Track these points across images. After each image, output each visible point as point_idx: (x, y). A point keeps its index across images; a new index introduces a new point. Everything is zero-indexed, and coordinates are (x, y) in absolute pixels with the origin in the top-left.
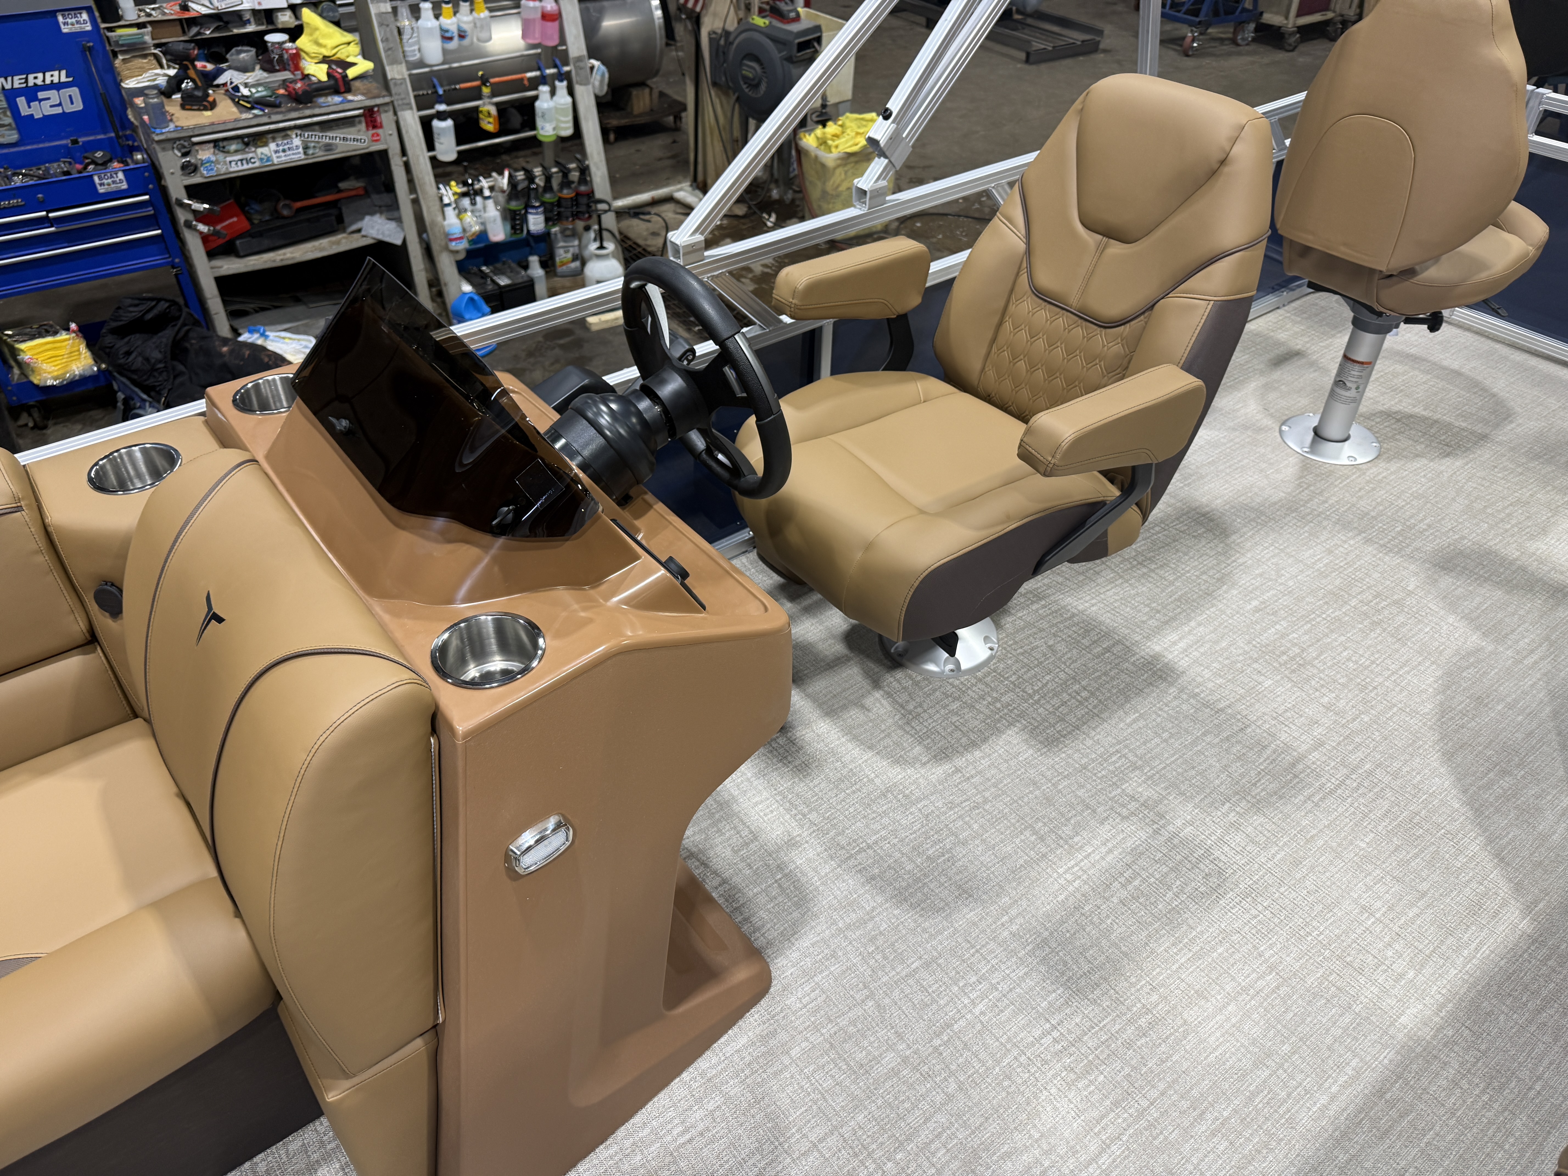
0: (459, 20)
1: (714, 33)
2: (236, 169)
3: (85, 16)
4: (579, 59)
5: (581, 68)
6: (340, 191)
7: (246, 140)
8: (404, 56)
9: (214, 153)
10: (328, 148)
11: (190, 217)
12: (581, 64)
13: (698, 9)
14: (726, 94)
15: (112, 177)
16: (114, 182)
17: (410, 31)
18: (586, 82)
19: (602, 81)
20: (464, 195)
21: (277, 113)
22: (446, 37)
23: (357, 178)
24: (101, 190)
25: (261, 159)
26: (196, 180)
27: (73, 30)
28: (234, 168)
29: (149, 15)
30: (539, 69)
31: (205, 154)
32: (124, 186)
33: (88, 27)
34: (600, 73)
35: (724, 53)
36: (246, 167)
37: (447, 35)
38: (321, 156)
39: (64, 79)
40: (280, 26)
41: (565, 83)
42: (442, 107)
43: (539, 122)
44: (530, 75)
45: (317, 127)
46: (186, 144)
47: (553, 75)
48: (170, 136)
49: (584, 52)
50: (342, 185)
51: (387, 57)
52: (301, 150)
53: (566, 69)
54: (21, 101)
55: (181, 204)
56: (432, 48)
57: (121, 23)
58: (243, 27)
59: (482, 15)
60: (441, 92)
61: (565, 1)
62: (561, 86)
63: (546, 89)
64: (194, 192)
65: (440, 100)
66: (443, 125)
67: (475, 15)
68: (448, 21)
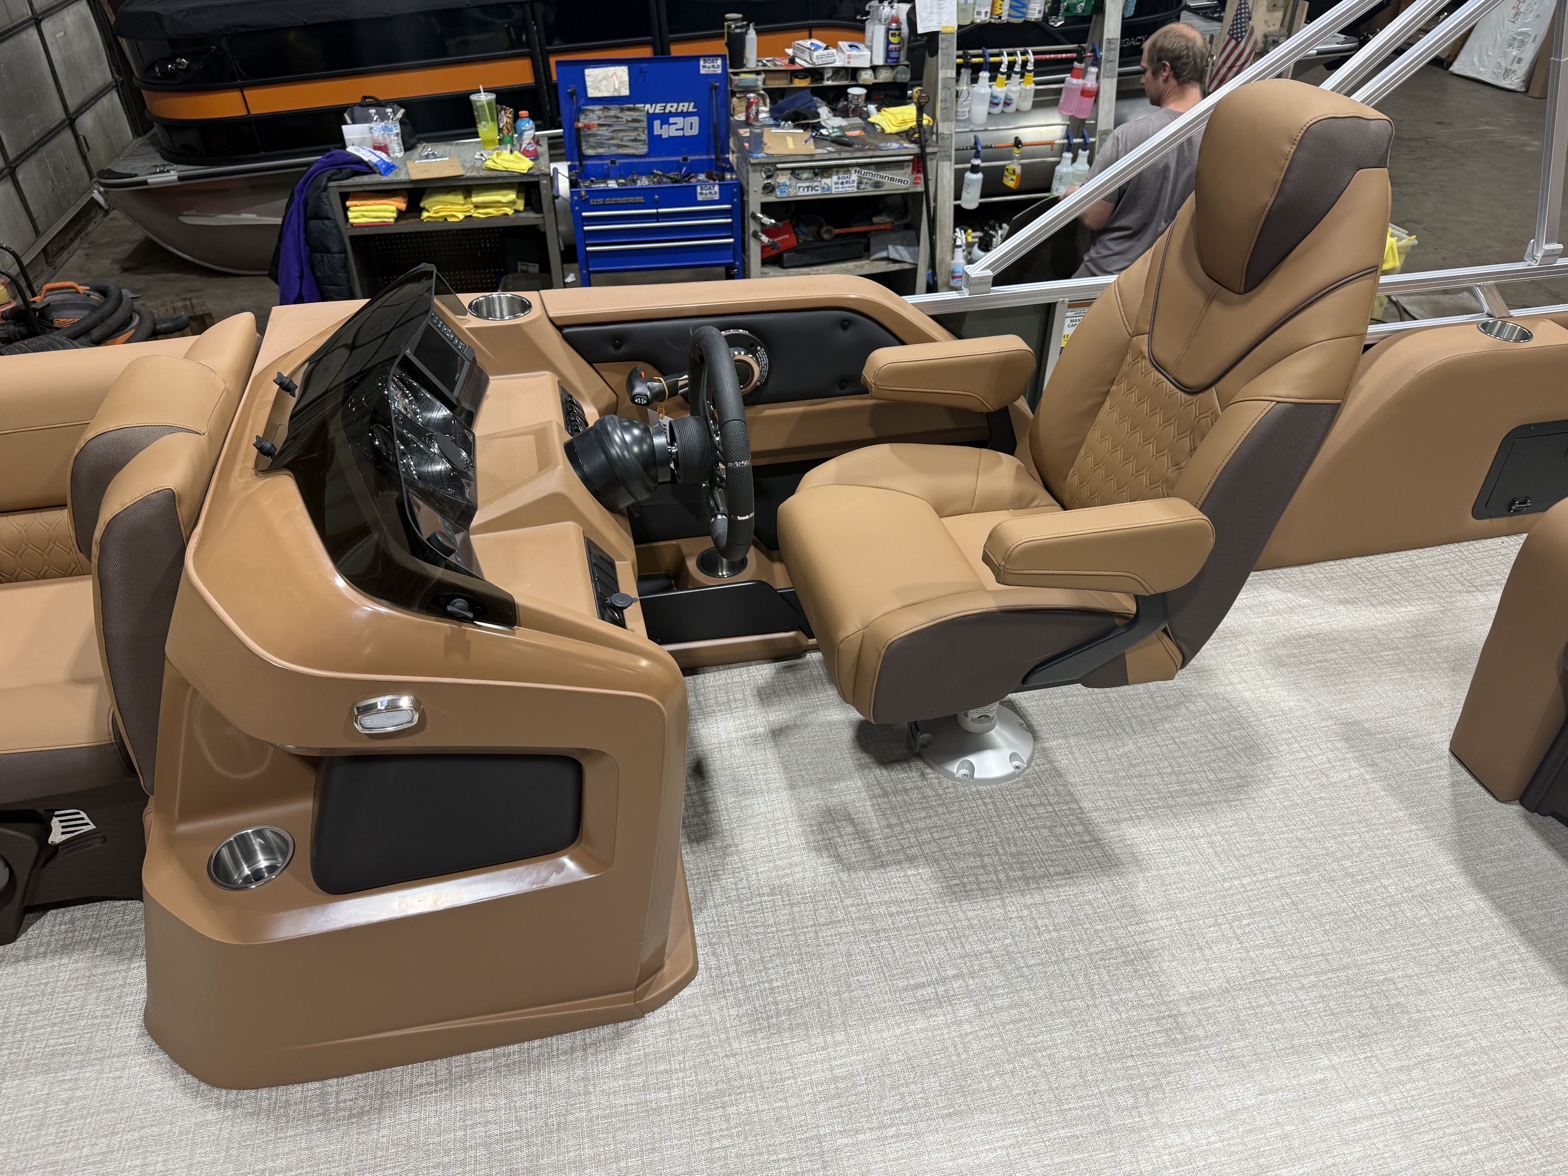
0: (1008, 90)
2: (804, 193)
3: (719, 62)
6: (871, 224)
7: (817, 171)
8: (956, 116)
9: (790, 179)
10: (877, 185)
11: (758, 228)
17: (966, 94)
21: (847, 151)
22: (993, 104)
23: (889, 215)
25: (823, 188)
26: (771, 199)
27: (709, 72)
28: (801, 193)
29: (765, 65)
30: (1068, 138)
31: (783, 179)
32: (717, 197)
33: (719, 71)
36: (810, 193)
37: (995, 101)
38: (870, 191)
39: (691, 110)
40: (861, 82)
41: (1087, 152)
42: (977, 162)
43: (1055, 185)
44: (1058, 142)
45: (873, 167)
46: (772, 169)
47: (1079, 144)
48: (762, 161)
51: (942, 114)
52: (855, 184)
53: (1092, 140)
54: (657, 123)
55: (753, 217)
56: (980, 111)
57: (744, 70)
58: (833, 81)
59: (1028, 87)
60: (980, 149)
61: (1106, 80)
62: (1083, 155)
63: (1068, 155)
64: (767, 208)
65: (977, 156)
66: (974, 177)
67: (1023, 86)
68: (999, 89)
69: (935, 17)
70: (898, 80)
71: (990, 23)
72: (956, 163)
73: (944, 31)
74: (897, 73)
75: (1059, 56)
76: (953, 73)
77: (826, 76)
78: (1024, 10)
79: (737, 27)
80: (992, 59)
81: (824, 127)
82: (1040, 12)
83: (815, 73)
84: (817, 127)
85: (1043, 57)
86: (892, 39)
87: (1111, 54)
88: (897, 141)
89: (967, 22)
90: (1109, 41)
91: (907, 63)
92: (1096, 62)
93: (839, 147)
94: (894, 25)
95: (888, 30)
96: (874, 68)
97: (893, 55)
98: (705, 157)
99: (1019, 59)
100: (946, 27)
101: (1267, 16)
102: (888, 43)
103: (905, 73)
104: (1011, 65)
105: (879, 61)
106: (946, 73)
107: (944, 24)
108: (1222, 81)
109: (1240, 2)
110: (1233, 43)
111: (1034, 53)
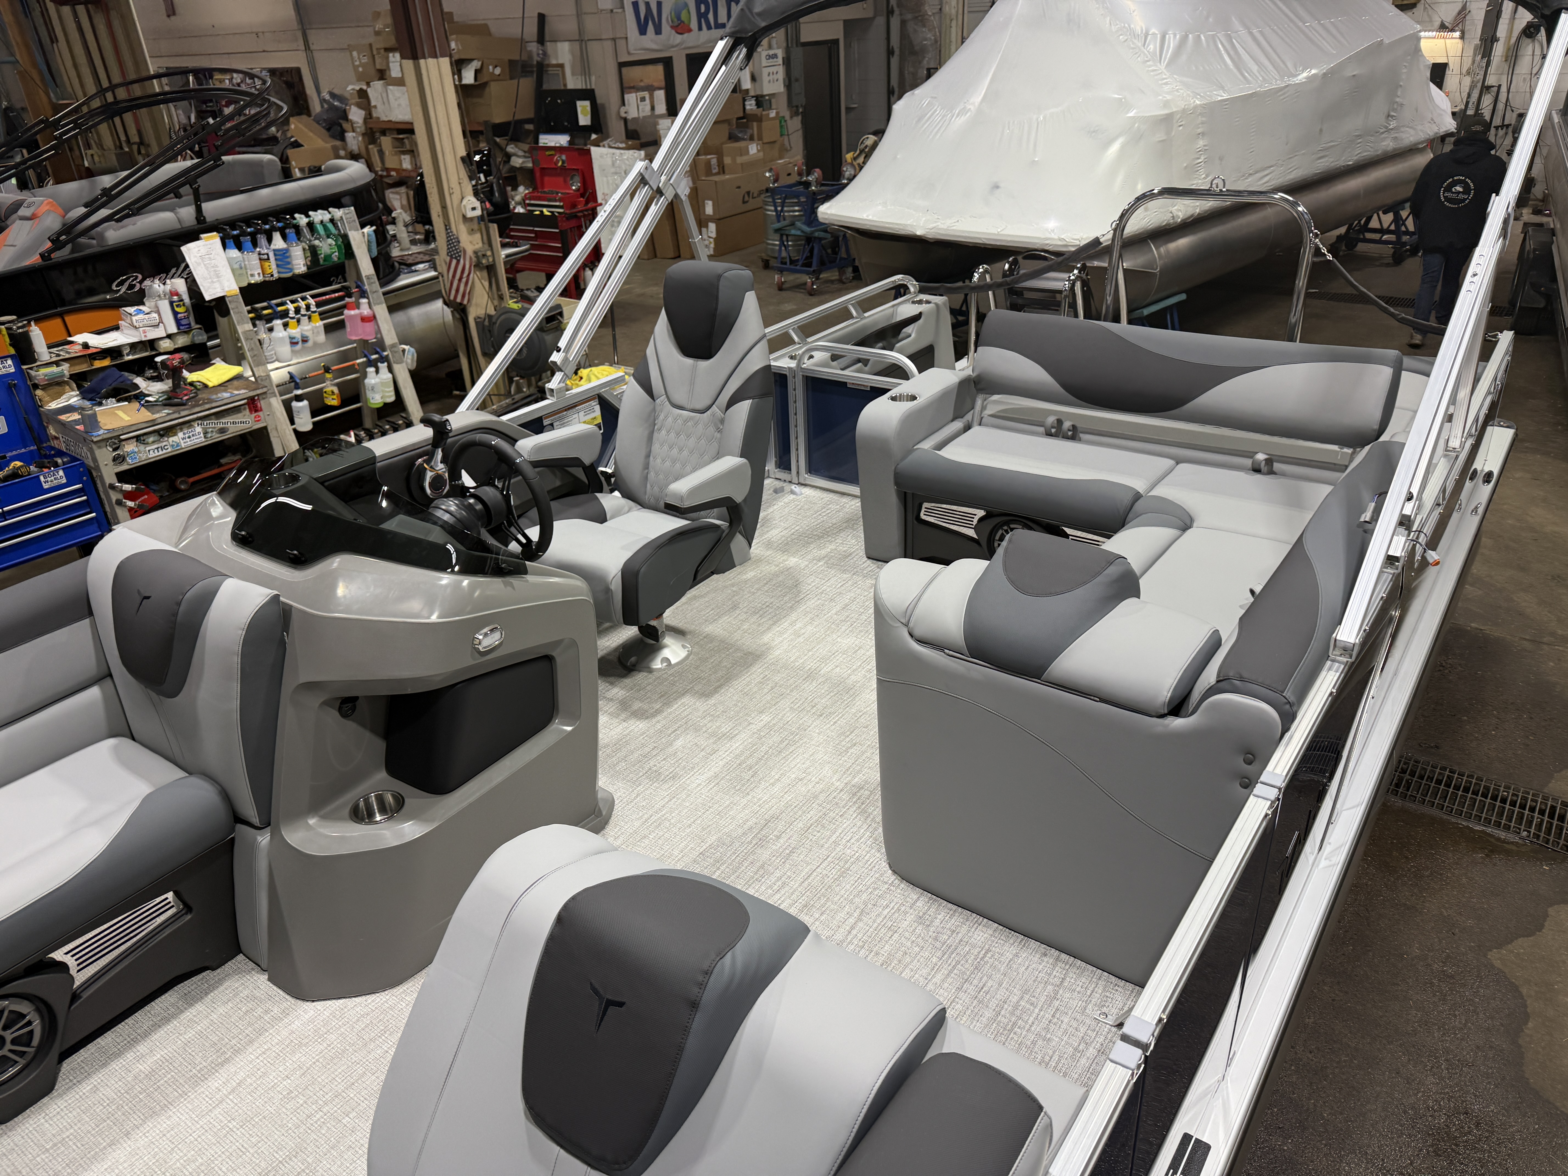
0: (302, 330)
1: (479, 318)
2: (154, 455)
3: (10, 362)
4: (393, 346)
5: (396, 352)
6: (221, 465)
7: (160, 433)
8: (266, 359)
9: (137, 446)
10: (222, 431)
11: (120, 496)
12: (395, 349)
13: (465, 303)
15: (54, 475)
16: (55, 479)
17: (268, 341)
18: (400, 362)
19: (412, 360)
21: (184, 410)
22: (293, 343)
23: (234, 454)
24: (46, 486)
25: (172, 446)
26: (124, 467)
28: (152, 455)
29: (58, 355)
30: (365, 356)
31: (130, 447)
32: (64, 481)
33: (12, 370)
34: (411, 354)
35: (490, 331)
36: (161, 453)
37: (294, 341)
38: (217, 437)
40: (162, 351)
41: (386, 364)
42: (299, 392)
43: (369, 394)
44: (358, 361)
45: (213, 417)
46: (116, 441)
47: (375, 359)
48: (105, 436)
49: (396, 341)
50: (223, 461)
51: (254, 361)
52: (202, 435)
53: (385, 353)
55: (112, 487)
56: (285, 351)
57: (38, 363)
58: (133, 355)
59: (317, 323)
60: (298, 381)
61: (377, 306)
62: (383, 366)
63: (372, 369)
64: (122, 477)
65: (297, 387)
66: (300, 404)
67: (313, 324)
68: (294, 331)
69: (217, 285)
70: (197, 342)
71: (264, 281)
72: (281, 397)
73: (228, 294)
74: (193, 336)
75: (332, 295)
76: (249, 326)
77: (125, 352)
78: (290, 266)
79: (19, 328)
81: (149, 395)
82: (304, 265)
83: (114, 352)
84: (140, 397)
85: (320, 298)
86: (177, 309)
87: (372, 285)
88: (225, 391)
89: (245, 284)
90: (368, 277)
91: (198, 326)
92: (364, 295)
93: (175, 408)
94: (175, 298)
95: (171, 303)
96: (169, 336)
97: (184, 322)
98: (23, 450)
99: (302, 304)
100: (230, 291)
101: (470, 238)
102: (175, 314)
103: (201, 335)
104: (297, 310)
105: (173, 329)
106: (244, 327)
107: (227, 289)
108: (457, 291)
109: (446, 229)
110: (454, 262)
111: (313, 297)
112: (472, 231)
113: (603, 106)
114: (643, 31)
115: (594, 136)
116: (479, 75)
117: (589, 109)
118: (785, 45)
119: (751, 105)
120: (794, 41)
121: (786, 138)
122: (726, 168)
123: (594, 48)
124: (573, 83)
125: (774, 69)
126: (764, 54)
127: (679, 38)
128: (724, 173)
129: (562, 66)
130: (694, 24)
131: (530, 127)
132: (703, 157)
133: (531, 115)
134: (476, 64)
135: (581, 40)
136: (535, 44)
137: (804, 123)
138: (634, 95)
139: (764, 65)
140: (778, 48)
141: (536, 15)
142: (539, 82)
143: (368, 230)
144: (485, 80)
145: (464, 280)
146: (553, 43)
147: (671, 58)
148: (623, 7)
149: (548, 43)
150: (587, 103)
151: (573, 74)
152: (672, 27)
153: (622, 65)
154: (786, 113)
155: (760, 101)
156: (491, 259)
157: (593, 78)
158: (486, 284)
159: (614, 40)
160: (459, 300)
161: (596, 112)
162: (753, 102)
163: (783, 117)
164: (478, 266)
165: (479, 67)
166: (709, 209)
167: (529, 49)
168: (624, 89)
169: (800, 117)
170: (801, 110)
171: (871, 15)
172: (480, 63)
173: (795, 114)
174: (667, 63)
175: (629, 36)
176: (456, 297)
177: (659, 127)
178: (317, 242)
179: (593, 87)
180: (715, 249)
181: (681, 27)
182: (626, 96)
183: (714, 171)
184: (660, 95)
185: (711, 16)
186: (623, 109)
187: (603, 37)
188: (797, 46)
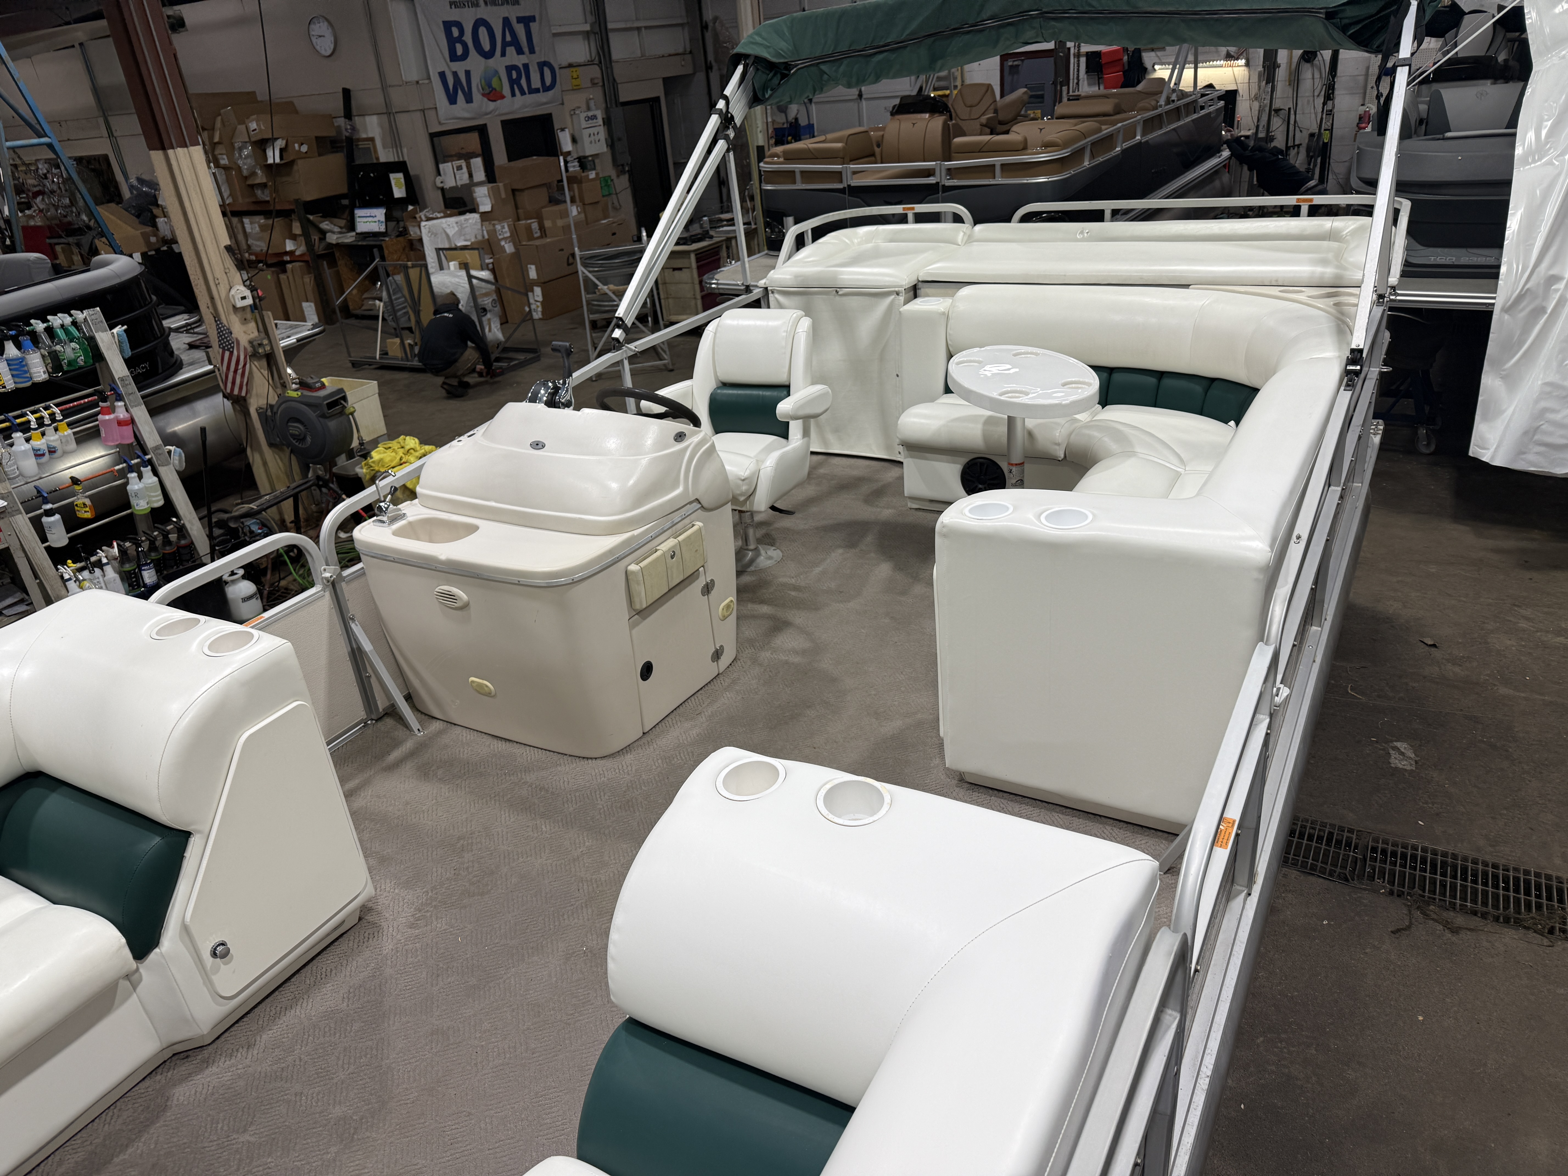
0: (47, 441)
1: (261, 408)
4: (157, 448)
5: (160, 454)
8: (6, 475)
12: (160, 451)
13: (243, 394)
14: (282, 450)
17: (7, 456)
18: (166, 464)
19: (180, 460)
20: (80, 570)
22: (38, 454)
30: (125, 462)
34: (178, 455)
35: (273, 420)
37: (39, 453)
41: (149, 467)
42: (49, 507)
43: (133, 501)
44: (117, 468)
47: (137, 464)
49: (161, 442)
53: (148, 457)
56: (29, 465)
59: (66, 433)
60: (46, 495)
61: (135, 409)
62: (146, 470)
63: (133, 475)
65: (46, 501)
66: (52, 519)
67: (60, 433)
68: (39, 443)
72: (27, 514)
75: (82, 402)
78: (28, 375)
80: (18, 421)
82: (44, 373)
85: (68, 406)
87: (129, 388)
90: (122, 379)
92: (120, 398)
99: (45, 414)
101: (244, 328)
104: (40, 421)
108: (234, 383)
109: (216, 321)
110: (227, 354)
111: (57, 405)
112: (245, 321)
113: (417, 177)
114: (452, 100)
115: (410, 208)
116: (284, 154)
117: (403, 181)
118: (604, 105)
119: (574, 166)
120: (613, 102)
121: (614, 196)
122: (547, 232)
123: (403, 120)
124: (385, 155)
125: (595, 130)
126: (583, 116)
127: (492, 105)
128: (546, 236)
129: (372, 140)
130: (506, 91)
131: (345, 202)
132: (524, 222)
133: (343, 189)
134: (280, 144)
135: (389, 113)
136: (343, 119)
137: (632, 181)
138: (450, 164)
139: (583, 127)
140: (597, 109)
141: (341, 90)
142: (350, 157)
143: (118, 330)
144: (292, 158)
145: (240, 371)
146: (361, 118)
147: (485, 125)
148: (429, 78)
149: (356, 118)
150: (400, 176)
151: (384, 147)
152: (484, 95)
153: (433, 136)
154: (613, 173)
155: (583, 162)
156: (268, 348)
157: (405, 150)
158: (265, 373)
159: (423, 111)
160: (236, 392)
161: (410, 183)
162: (576, 164)
163: (610, 176)
164: (255, 355)
165: (283, 146)
166: (533, 273)
167: (336, 124)
168: (439, 157)
169: (627, 176)
170: (627, 169)
171: (690, 71)
172: (284, 142)
173: (621, 172)
174: (482, 130)
175: (438, 106)
176: (232, 389)
177: (475, 195)
178: (58, 348)
179: (406, 159)
180: (543, 313)
181: (493, 95)
182: (441, 166)
183: (536, 235)
184: (477, 163)
185: (523, 82)
186: (438, 180)
187: (411, 109)
188: (617, 106)
